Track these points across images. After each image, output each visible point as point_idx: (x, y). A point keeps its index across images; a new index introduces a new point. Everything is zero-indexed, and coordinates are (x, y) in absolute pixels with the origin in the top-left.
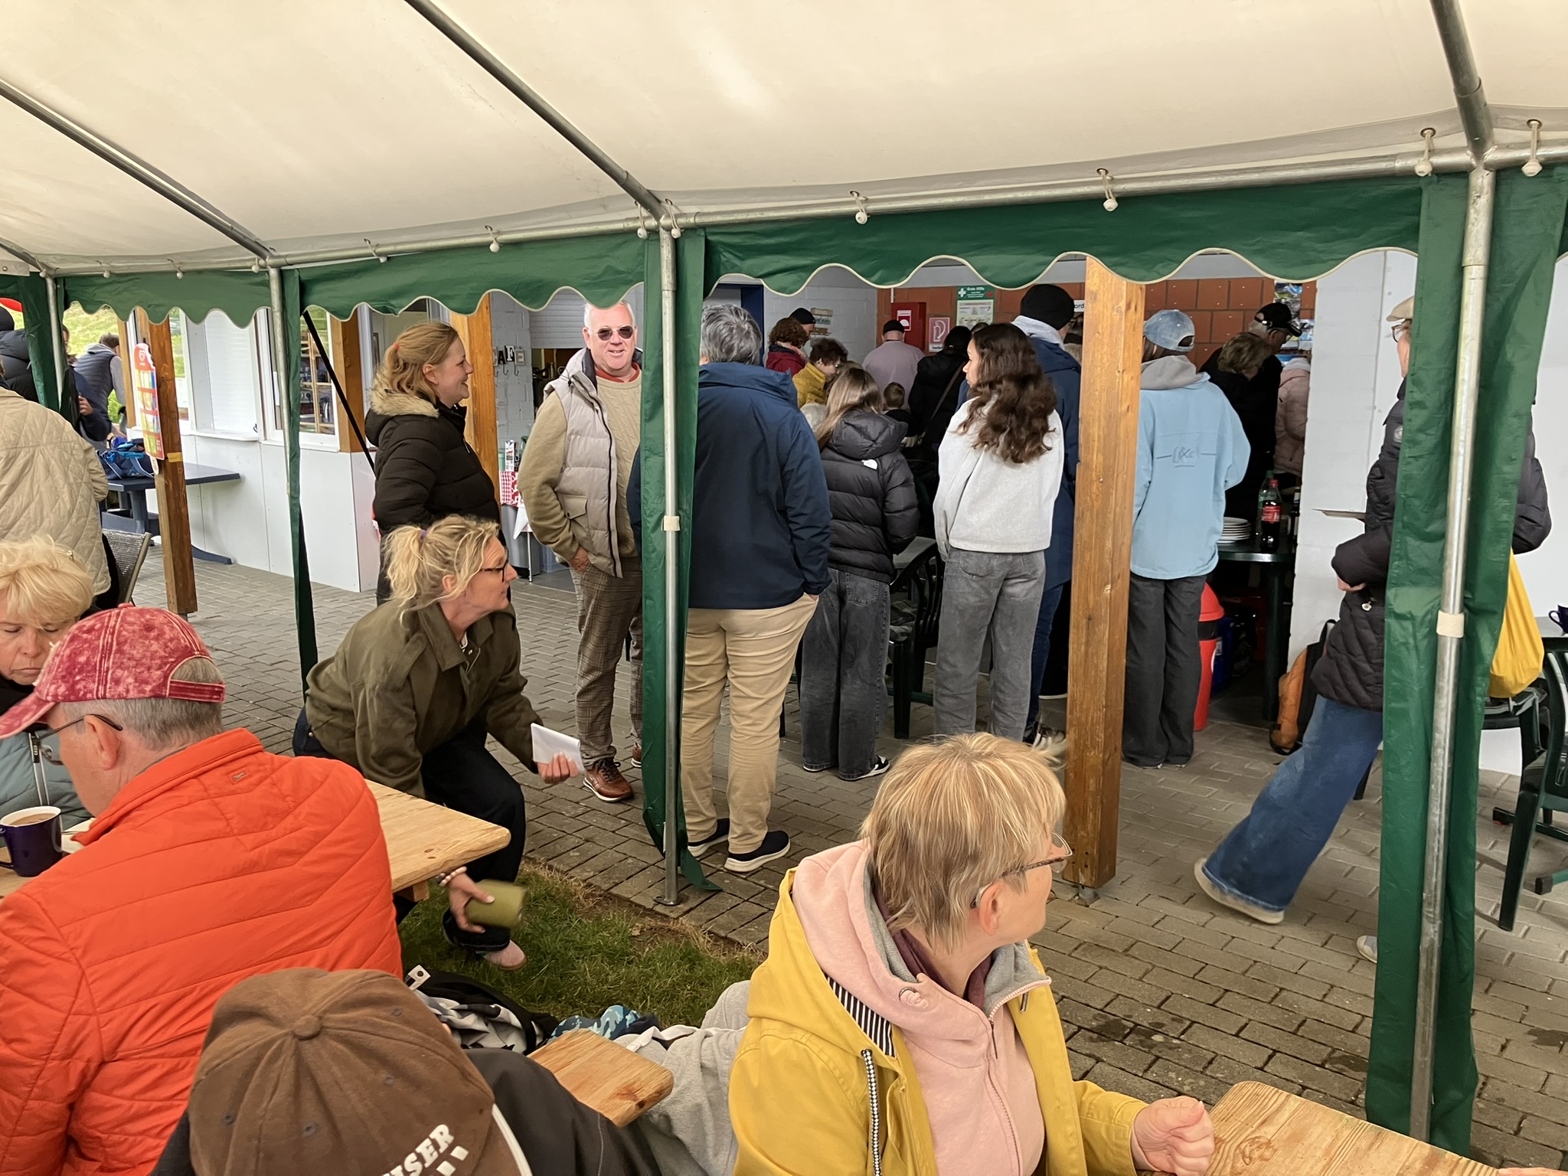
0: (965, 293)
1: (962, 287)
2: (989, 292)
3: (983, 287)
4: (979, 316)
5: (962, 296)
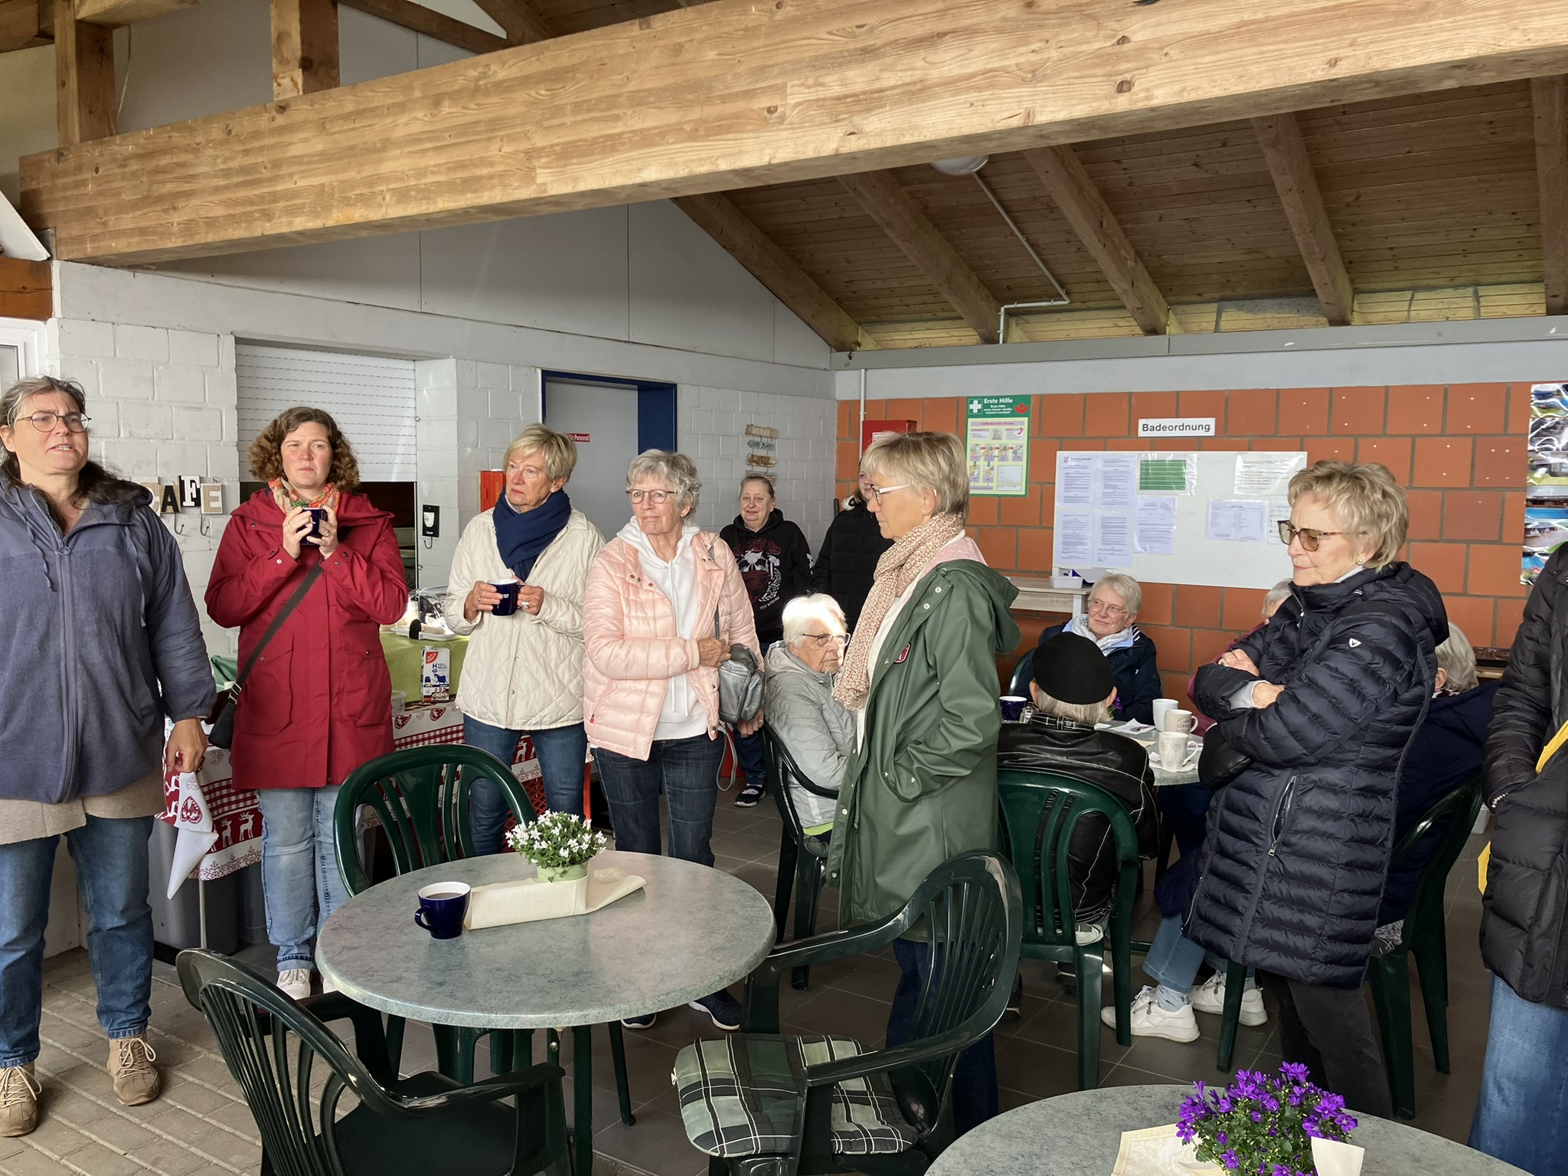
0: (980, 406)
1: (976, 398)
2: (1020, 406)
3: (1010, 397)
4: (1004, 441)
5: (975, 411)
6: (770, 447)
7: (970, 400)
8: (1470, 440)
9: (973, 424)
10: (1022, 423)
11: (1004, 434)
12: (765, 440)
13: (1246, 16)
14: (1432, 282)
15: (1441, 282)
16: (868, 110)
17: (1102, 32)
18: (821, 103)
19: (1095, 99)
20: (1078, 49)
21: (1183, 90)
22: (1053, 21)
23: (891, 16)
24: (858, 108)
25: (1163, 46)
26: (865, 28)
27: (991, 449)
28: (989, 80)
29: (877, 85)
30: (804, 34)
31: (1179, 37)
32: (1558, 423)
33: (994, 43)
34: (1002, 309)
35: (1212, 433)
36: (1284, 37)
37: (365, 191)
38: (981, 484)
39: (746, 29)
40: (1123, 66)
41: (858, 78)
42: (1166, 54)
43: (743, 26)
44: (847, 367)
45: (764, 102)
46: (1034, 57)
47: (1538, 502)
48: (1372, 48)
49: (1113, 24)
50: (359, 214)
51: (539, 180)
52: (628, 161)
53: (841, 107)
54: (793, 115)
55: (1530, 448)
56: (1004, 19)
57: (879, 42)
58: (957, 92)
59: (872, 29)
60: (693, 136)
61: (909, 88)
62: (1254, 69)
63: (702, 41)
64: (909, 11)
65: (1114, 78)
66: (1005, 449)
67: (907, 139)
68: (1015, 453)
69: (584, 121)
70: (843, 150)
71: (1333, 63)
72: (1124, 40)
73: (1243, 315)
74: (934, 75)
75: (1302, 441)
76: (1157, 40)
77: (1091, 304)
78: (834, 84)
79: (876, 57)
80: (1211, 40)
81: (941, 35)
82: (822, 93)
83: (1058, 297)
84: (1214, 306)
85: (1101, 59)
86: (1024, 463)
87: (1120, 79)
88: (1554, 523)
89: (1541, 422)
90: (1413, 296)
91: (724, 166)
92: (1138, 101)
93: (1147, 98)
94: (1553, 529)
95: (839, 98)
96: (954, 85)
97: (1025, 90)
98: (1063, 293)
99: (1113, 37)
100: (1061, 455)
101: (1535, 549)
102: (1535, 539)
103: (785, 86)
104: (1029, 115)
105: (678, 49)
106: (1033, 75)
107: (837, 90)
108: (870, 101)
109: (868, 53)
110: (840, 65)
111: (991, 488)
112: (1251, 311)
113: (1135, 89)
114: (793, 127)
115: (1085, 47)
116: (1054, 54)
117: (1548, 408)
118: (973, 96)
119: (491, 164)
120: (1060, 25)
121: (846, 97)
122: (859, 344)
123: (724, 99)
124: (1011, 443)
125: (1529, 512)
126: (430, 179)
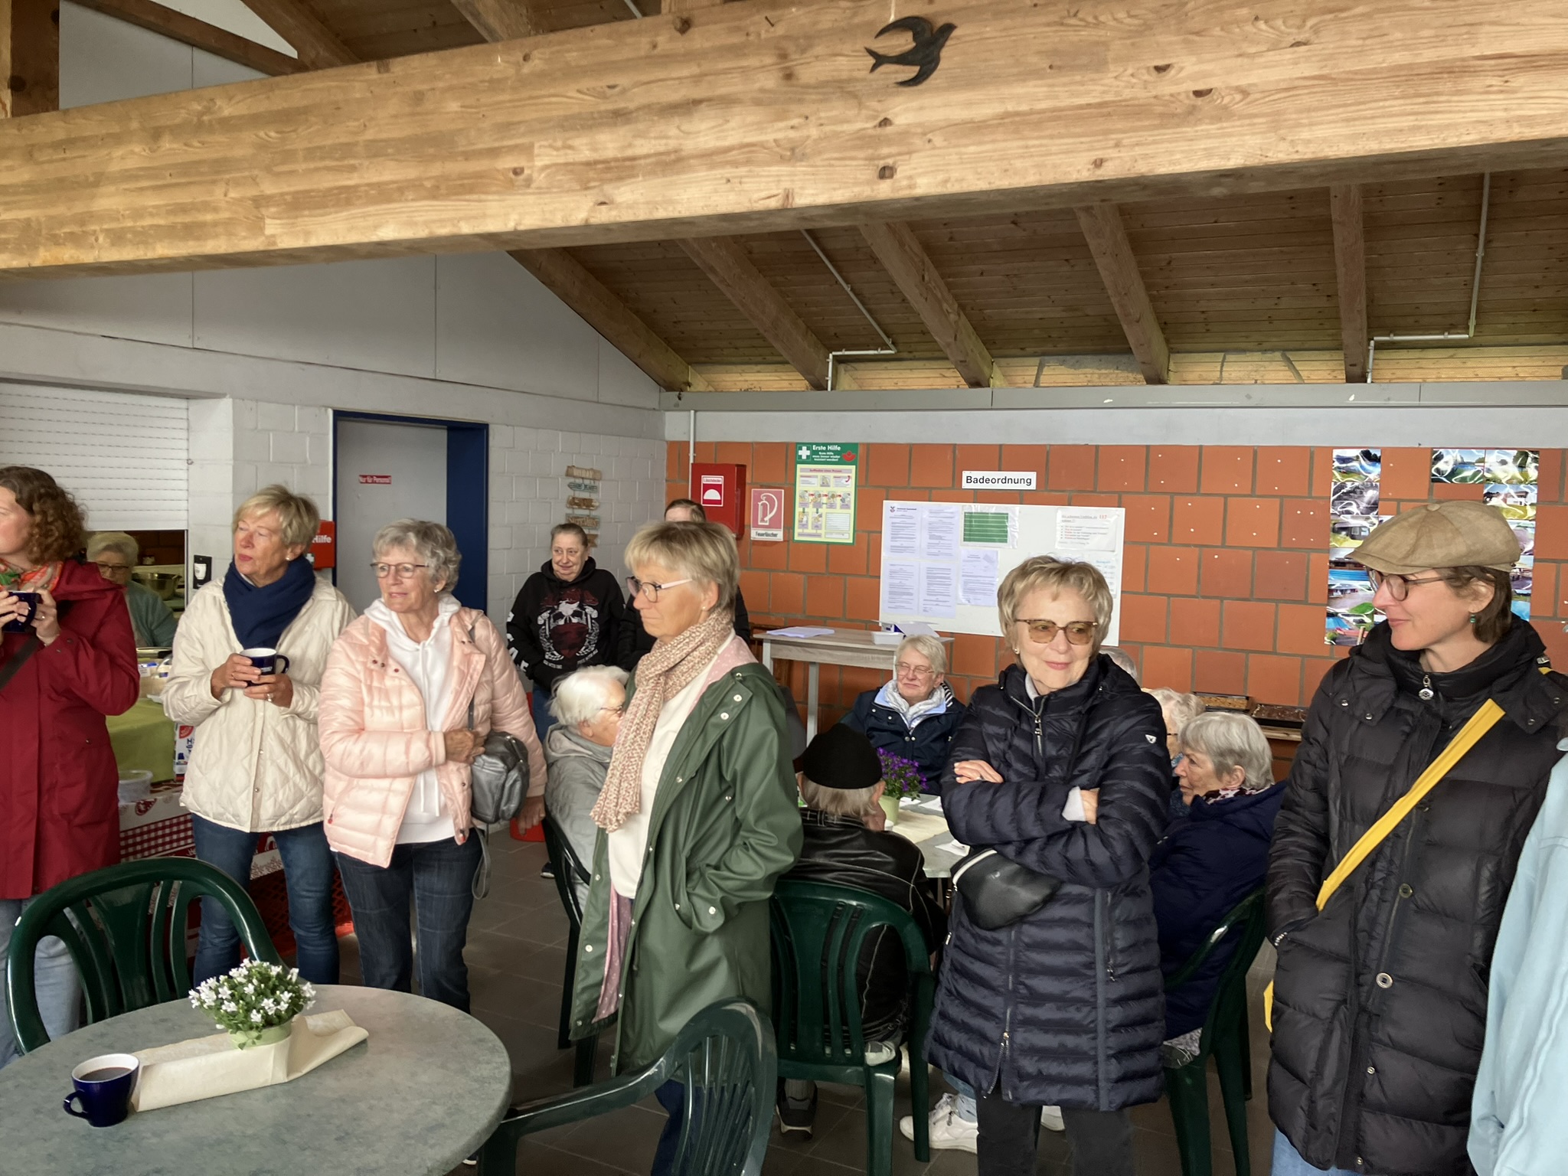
0: (808, 453)
1: (804, 444)
2: (847, 454)
3: (838, 444)
4: (832, 489)
5: (804, 457)
6: (592, 489)
7: (798, 446)
8: (1277, 501)
9: (802, 470)
10: (850, 471)
11: (832, 482)
12: (587, 482)
13: (1010, 107)
14: (1243, 345)
15: (1251, 345)
16: (620, 179)
17: (864, 112)
18: (570, 168)
19: (856, 184)
20: (838, 128)
21: (946, 181)
22: (813, 97)
23: (644, 78)
24: (609, 176)
25: (926, 132)
26: (617, 90)
27: (820, 496)
28: (748, 155)
29: (629, 153)
30: (552, 91)
31: (943, 124)
32: (1357, 487)
33: (753, 115)
34: (831, 356)
35: (1033, 487)
36: (1048, 132)
37: (76, 229)
38: (810, 530)
39: (491, 81)
40: (885, 151)
41: (609, 143)
42: (930, 141)
43: (487, 78)
44: (676, 408)
45: (508, 163)
46: (792, 134)
47: (1339, 564)
48: (1138, 151)
49: (874, 104)
50: (68, 255)
51: (268, 231)
52: (365, 216)
53: (592, 174)
54: (540, 179)
55: (1332, 511)
56: (762, 90)
57: (632, 106)
58: (713, 166)
59: (624, 91)
60: (434, 194)
61: (664, 158)
62: (1018, 164)
63: (445, 90)
64: (661, 75)
65: (876, 162)
66: (833, 496)
67: (661, 214)
68: (843, 500)
69: (317, 170)
70: (593, 221)
71: (1098, 163)
72: (885, 122)
73: (1063, 369)
74: (690, 145)
75: (1120, 498)
76: (920, 125)
77: (917, 354)
78: (583, 148)
79: (628, 122)
80: (976, 129)
81: (697, 102)
82: (571, 157)
83: (885, 347)
84: (1037, 360)
85: (862, 140)
86: (852, 511)
87: (882, 163)
88: (1356, 584)
89: (1342, 486)
90: (1224, 358)
91: (466, 229)
92: (901, 189)
93: (910, 187)
94: (1353, 590)
95: (588, 164)
96: (710, 158)
97: (784, 169)
98: (889, 342)
99: (874, 118)
100: (887, 504)
101: (1337, 611)
102: (1338, 601)
103: (531, 146)
104: (787, 196)
105: (419, 97)
106: (792, 154)
107: (586, 154)
108: (622, 169)
109: (620, 117)
110: (590, 127)
111: (819, 536)
112: (1073, 366)
113: (898, 175)
114: (541, 191)
115: (845, 127)
116: (814, 132)
117: (1347, 472)
118: (728, 172)
119: (216, 210)
120: (821, 101)
121: (596, 162)
122: (689, 385)
123: (467, 156)
124: (839, 491)
125: (1332, 574)
126: (147, 222)
